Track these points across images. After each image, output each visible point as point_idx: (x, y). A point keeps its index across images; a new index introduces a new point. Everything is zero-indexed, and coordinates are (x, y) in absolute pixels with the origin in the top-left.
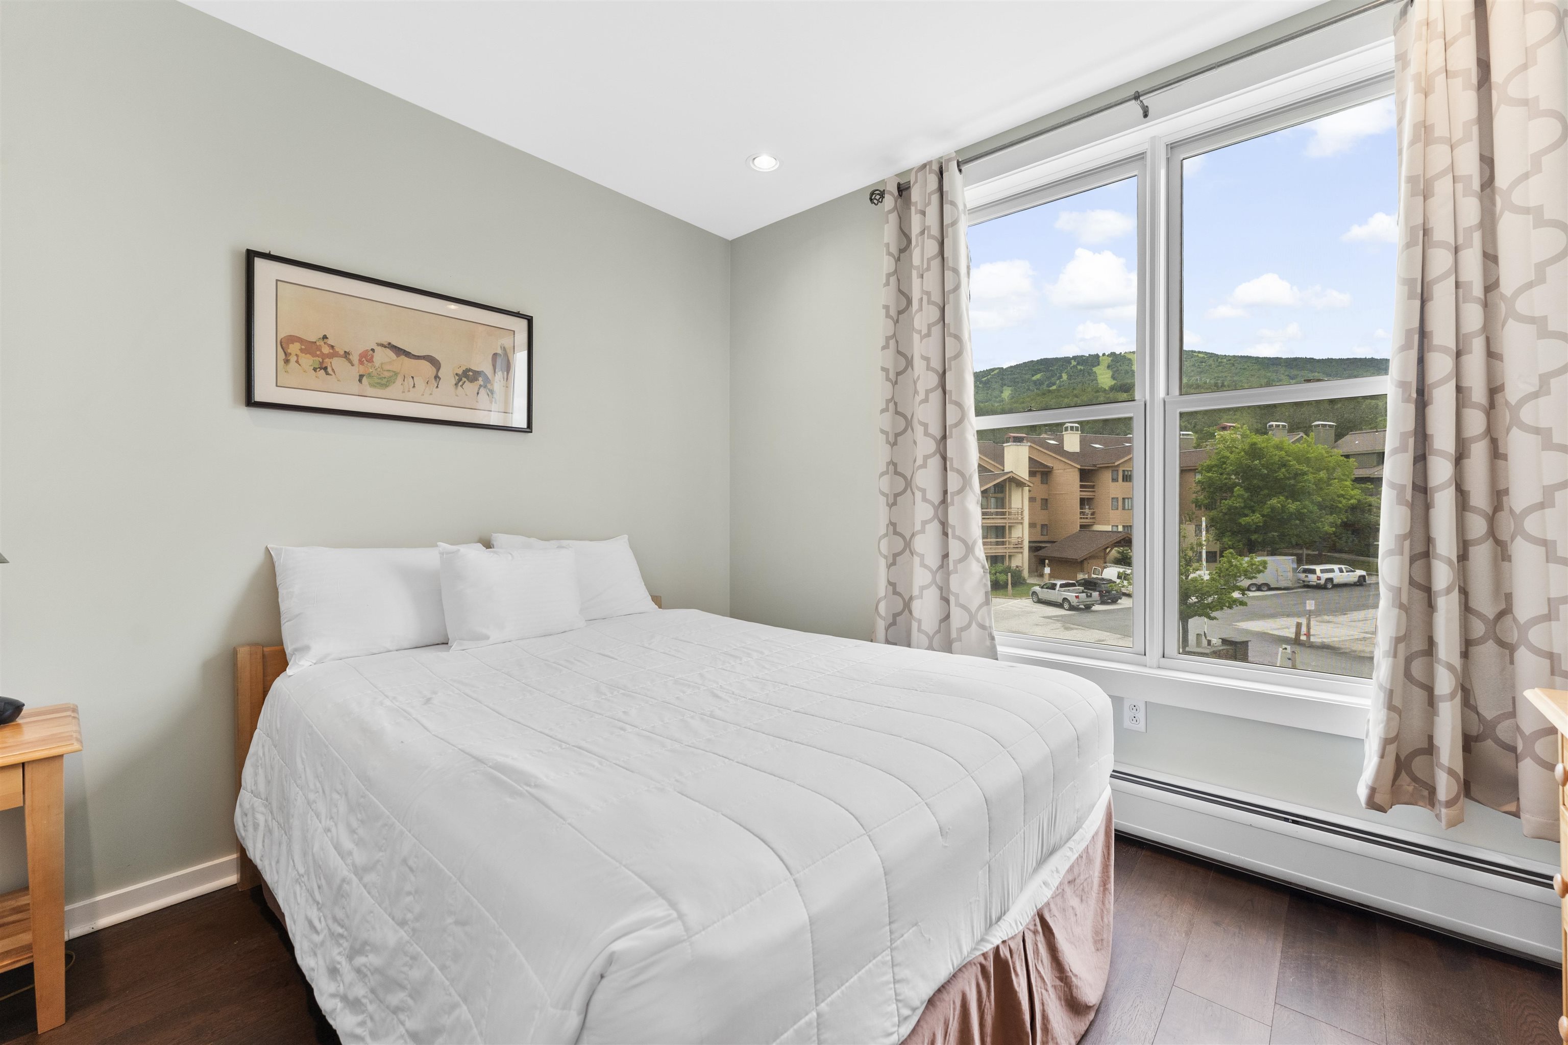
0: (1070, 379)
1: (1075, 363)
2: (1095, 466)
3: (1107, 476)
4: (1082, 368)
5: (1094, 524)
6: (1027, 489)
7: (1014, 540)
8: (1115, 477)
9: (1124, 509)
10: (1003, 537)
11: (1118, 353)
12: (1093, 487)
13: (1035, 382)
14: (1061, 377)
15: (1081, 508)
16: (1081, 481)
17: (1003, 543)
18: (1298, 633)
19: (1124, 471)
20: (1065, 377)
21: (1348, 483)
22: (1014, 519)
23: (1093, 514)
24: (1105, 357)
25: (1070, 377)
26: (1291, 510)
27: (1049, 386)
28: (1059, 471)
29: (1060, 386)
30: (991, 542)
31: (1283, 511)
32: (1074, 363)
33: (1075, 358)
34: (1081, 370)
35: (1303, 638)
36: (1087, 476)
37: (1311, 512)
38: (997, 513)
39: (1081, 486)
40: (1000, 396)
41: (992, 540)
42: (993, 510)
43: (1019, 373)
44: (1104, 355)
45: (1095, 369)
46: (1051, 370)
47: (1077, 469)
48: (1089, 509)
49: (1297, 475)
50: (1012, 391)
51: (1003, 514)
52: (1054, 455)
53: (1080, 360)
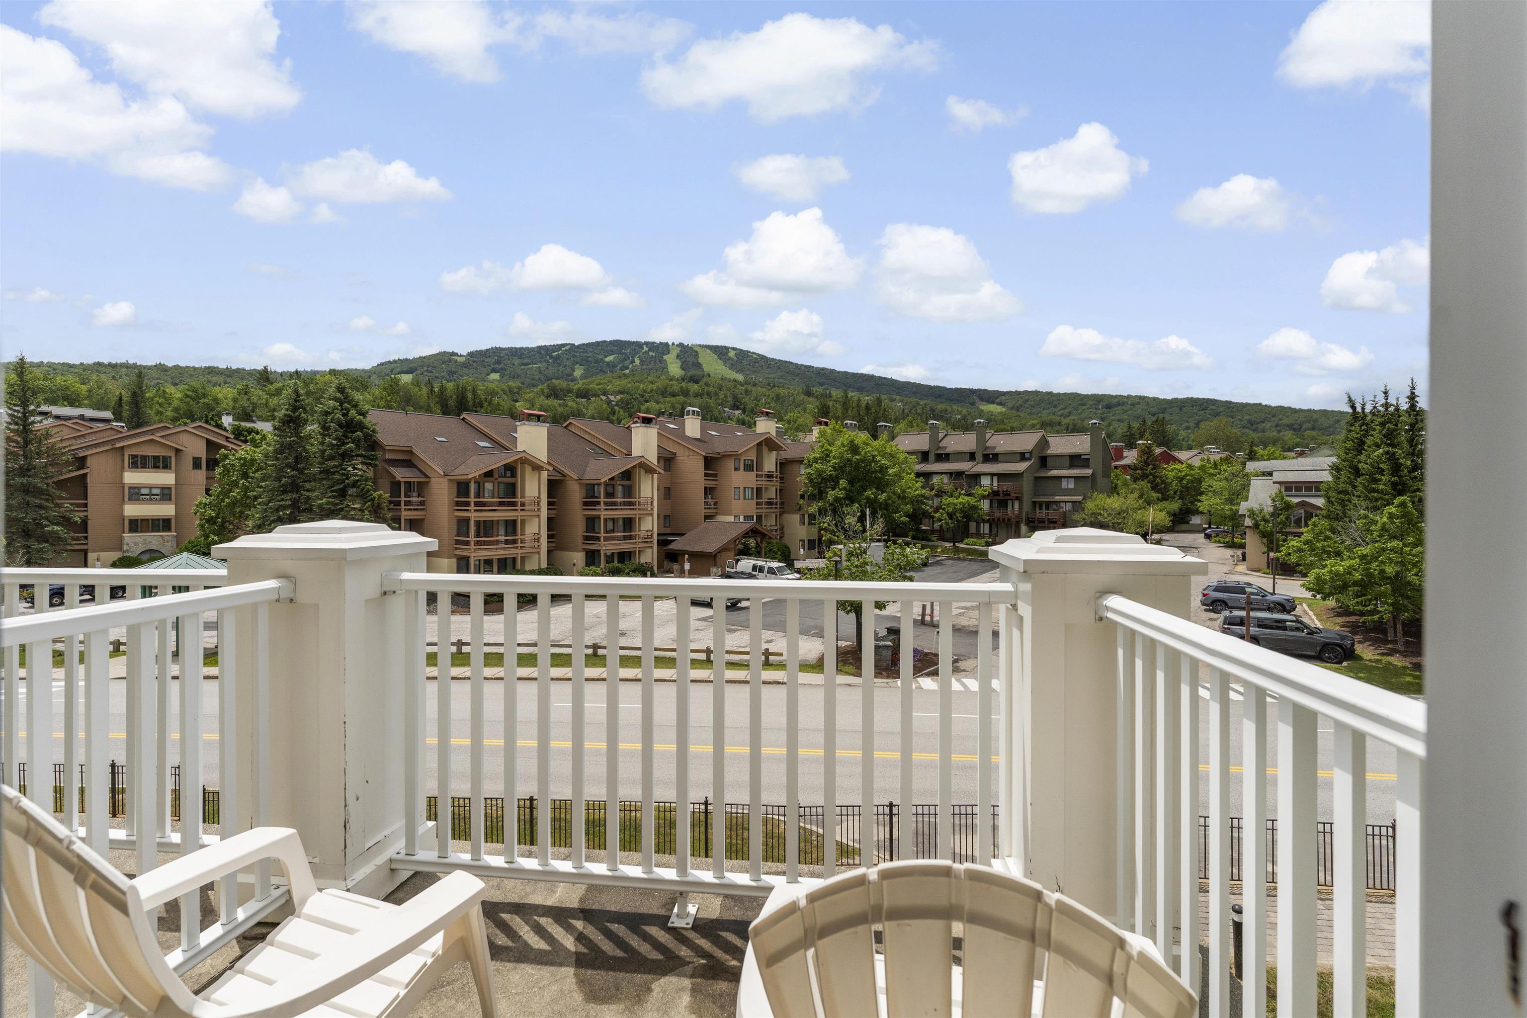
0: (642, 365)
1: (647, 349)
2: (718, 453)
3: (730, 464)
4: (654, 354)
5: (717, 514)
6: (656, 476)
7: (642, 534)
8: (737, 466)
9: (745, 499)
10: (631, 530)
11: (686, 344)
12: (716, 475)
13: (608, 364)
14: (633, 362)
15: (705, 499)
16: (705, 469)
17: (630, 537)
18: (923, 615)
19: (745, 460)
20: (637, 361)
21: (912, 476)
22: (643, 509)
23: (715, 504)
24: (674, 347)
25: (642, 362)
26: (881, 500)
27: (621, 369)
28: (683, 458)
29: (633, 371)
30: (618, 537)
31: (875, 502)
32: (645, 349)
33: (646, 343)
34: (652, 357)
35: (928, 618)
36: (710, 462)
37: (894, 503)
38: (625, 504)
39: (706, 475)
40: (573, 375)
41: (619, 534)
42: (619, 500)
43: (591, 352)
44: (673, 344)
45: (665, 357)
46: (624, 353)
47: (702, 457)
48: (712, 498)
49: (883, 469)
50: (584, 370)
51: (630, 504)
52: (678, 440)
53: (652, 346)
